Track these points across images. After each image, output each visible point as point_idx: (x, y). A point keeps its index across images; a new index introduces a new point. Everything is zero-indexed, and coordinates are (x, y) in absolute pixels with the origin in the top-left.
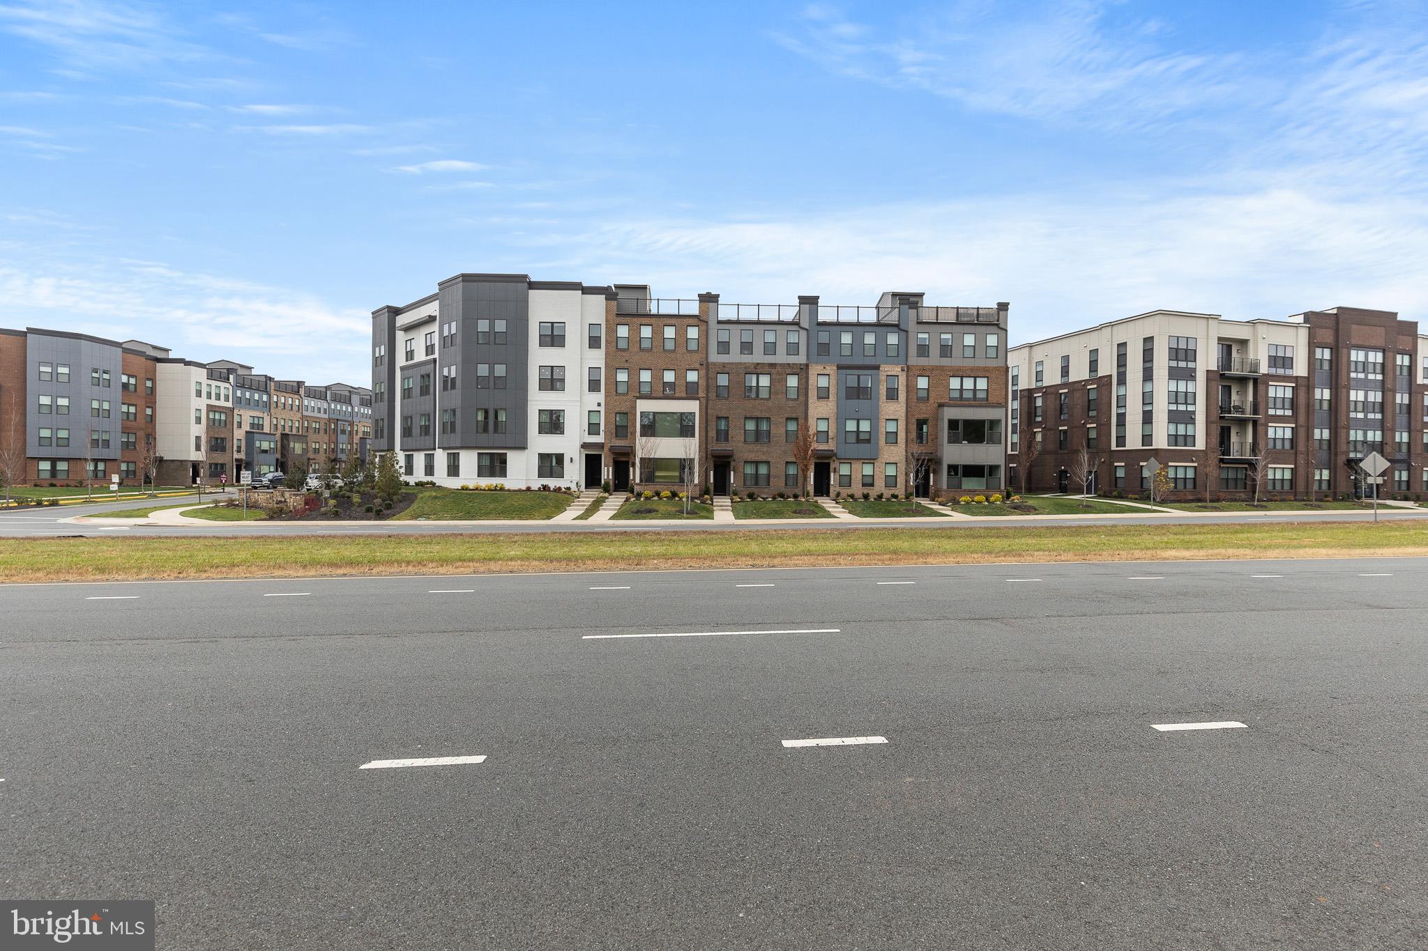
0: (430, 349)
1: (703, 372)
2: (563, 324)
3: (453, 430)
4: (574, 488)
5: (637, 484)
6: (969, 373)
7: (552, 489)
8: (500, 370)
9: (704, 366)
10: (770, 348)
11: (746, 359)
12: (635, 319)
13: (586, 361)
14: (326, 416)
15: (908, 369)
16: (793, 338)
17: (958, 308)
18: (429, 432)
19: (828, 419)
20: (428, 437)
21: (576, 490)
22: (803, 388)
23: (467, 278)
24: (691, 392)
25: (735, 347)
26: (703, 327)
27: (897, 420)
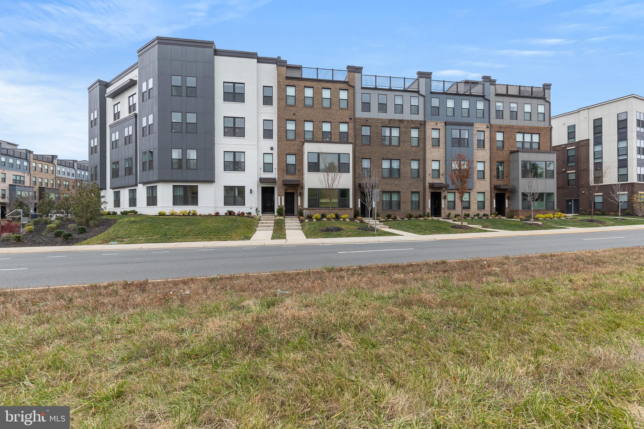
0: (132, 108)
1: (351, 125)
2: (243, 85)
3: (151, 167)
4: (254, 213)
5: (306, 209)
6: (528, 130)
7: (236, 214)
8: (191, 118)
9: (353, 120)
10: (399, 109)
11: (383, 116)
12: (300, 82)
13: (262, 115)
14: (74, 178)
15: (490, 127)
16: (415, 102)
17: (520, 87)
18: (132, 173)
19: (439, 161)
20: (131, 176)
21: (256, 214)
22: (422, 139)
23: (161, 41)
24: (343, 139)
25: (374, 107)
26: (351, 91)
27: (484, 162)
